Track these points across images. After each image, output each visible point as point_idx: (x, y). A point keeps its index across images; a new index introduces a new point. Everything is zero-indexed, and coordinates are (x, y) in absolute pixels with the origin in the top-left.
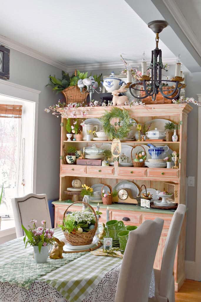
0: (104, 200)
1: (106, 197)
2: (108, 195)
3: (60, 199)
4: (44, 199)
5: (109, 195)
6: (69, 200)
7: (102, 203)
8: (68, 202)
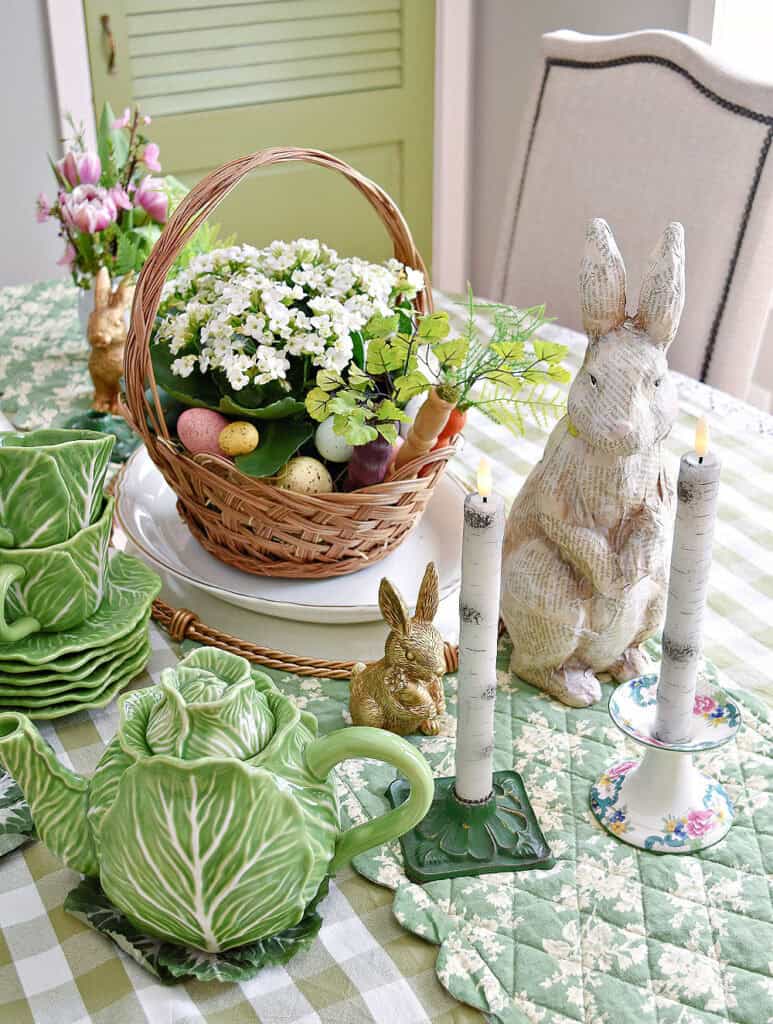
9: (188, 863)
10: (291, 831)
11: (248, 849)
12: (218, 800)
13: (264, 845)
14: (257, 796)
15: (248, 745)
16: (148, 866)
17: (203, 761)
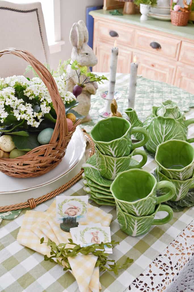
0: (175, 16)
1: (179, 10)
2: (183, 7)
3: (105, 8)
4: (35, 12)
5: (185, 8)
6: (115, 11)
7: (170, 21)
8: (113, 15)
9: (162, 136)
10: (181, 134)
11: (173, 135)
12: (169, 126)
13: (176, 135)
14: (176, 126)
15: (175, 117)
16: (155, 136)
17: (168, 117)
